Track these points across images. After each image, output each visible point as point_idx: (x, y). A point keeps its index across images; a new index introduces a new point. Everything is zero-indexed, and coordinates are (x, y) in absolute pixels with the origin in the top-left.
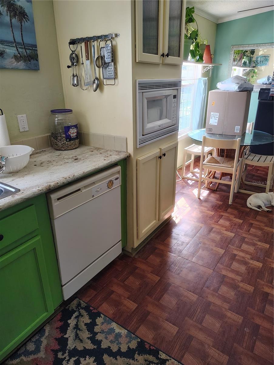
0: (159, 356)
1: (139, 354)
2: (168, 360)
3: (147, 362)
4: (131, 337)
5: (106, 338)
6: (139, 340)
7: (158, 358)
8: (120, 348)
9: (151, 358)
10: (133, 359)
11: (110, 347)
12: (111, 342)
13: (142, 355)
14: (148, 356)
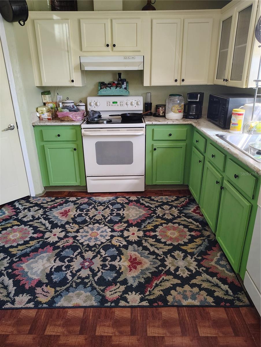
0: (147, 301)
1: (161, 295)
2: (140, 302)
3: (152, 294)
4: (177, 302)
5: (191, 291)
6: (169, 304)
7: (147, 300)
8: (176, 291)
9: (152, 297)
10: (162, 290)
11: (183, 288)
12: (185, 291)
13: (159, 295)
14: (154, 297)
